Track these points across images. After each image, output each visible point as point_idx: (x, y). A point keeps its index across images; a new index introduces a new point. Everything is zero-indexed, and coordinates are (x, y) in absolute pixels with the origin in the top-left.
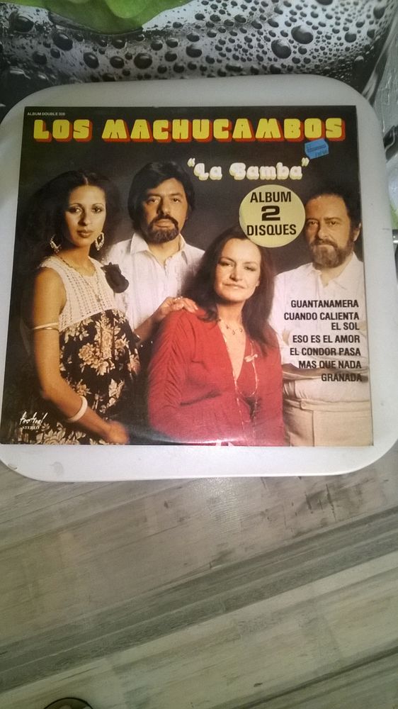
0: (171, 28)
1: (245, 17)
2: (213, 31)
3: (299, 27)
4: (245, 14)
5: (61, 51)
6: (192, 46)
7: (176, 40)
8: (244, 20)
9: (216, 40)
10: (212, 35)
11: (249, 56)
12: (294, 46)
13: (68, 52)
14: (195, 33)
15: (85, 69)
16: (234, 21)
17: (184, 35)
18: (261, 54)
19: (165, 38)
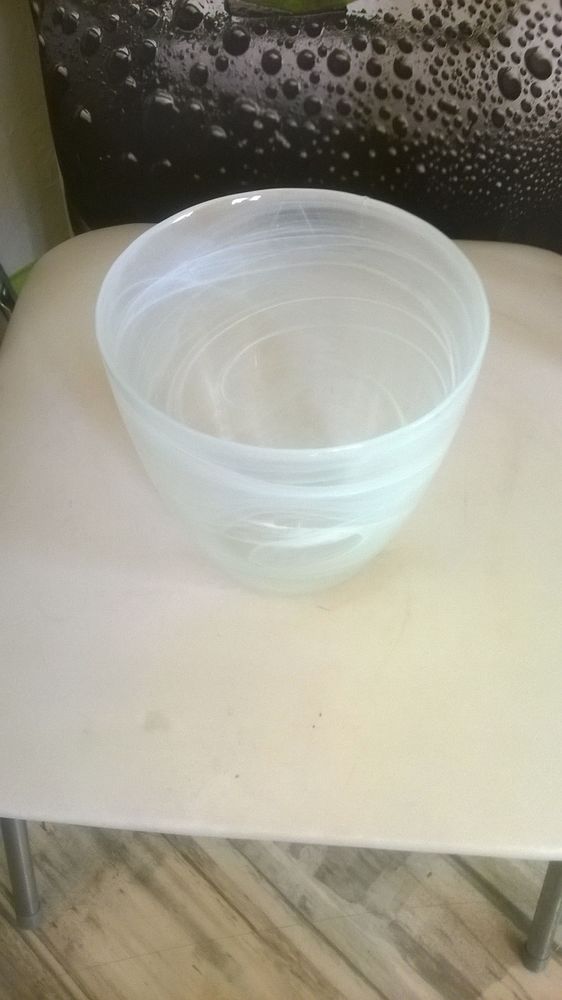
0: (381, 21)
1: (471, 26)
2: (431, 42)
3: (536, 49)
4: (472, 22)
5: (231, 58)
6: (401, 59)
7: (384, 43)
8: (469, 31)
9: (431, 57)
10: (428, 48)
11: (468, 90)
12: (526, 80)
13: (241, 58)
14: (409, 40)
15: (261, 79)
16: (457, 30)
17: (394, 37)
18: (484, 91)
19: (371, 34)
